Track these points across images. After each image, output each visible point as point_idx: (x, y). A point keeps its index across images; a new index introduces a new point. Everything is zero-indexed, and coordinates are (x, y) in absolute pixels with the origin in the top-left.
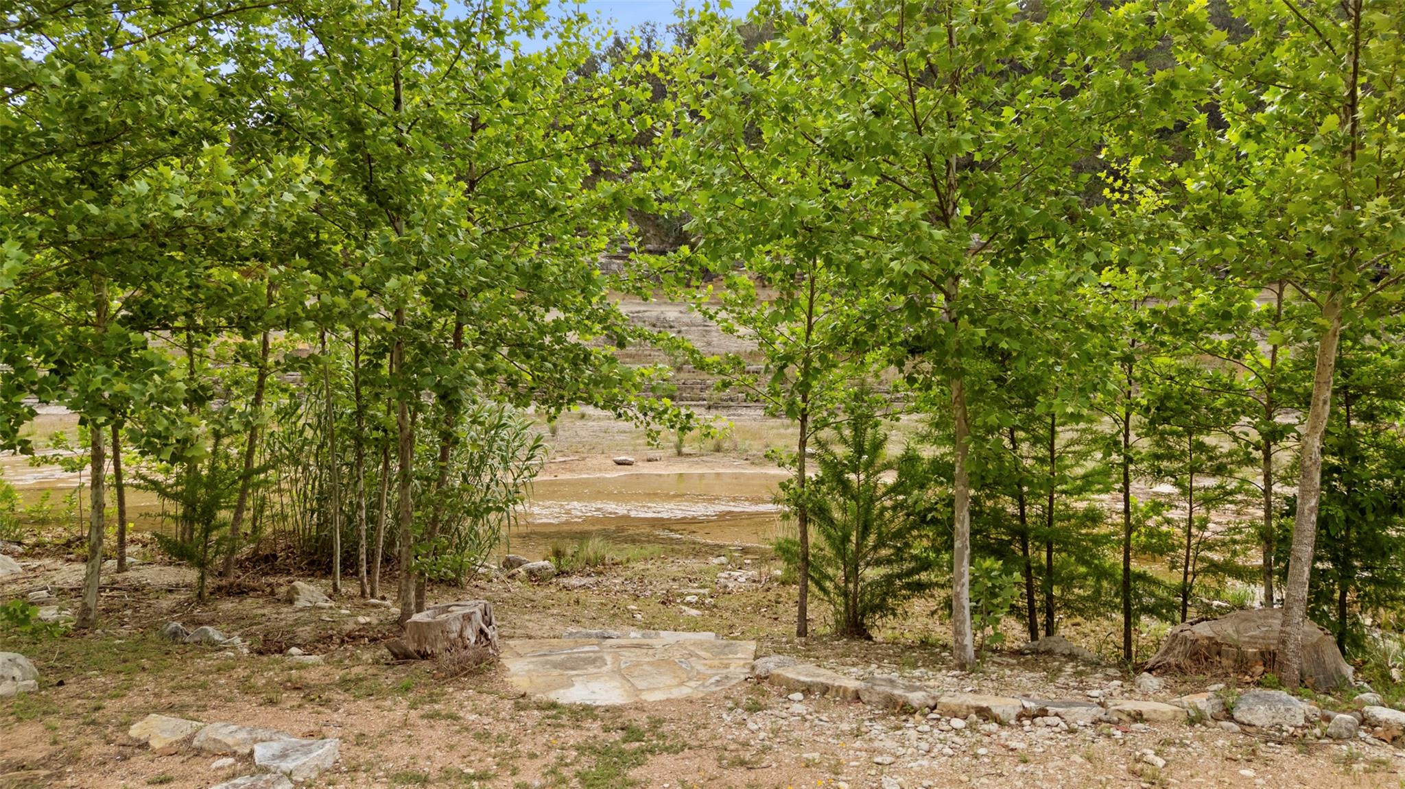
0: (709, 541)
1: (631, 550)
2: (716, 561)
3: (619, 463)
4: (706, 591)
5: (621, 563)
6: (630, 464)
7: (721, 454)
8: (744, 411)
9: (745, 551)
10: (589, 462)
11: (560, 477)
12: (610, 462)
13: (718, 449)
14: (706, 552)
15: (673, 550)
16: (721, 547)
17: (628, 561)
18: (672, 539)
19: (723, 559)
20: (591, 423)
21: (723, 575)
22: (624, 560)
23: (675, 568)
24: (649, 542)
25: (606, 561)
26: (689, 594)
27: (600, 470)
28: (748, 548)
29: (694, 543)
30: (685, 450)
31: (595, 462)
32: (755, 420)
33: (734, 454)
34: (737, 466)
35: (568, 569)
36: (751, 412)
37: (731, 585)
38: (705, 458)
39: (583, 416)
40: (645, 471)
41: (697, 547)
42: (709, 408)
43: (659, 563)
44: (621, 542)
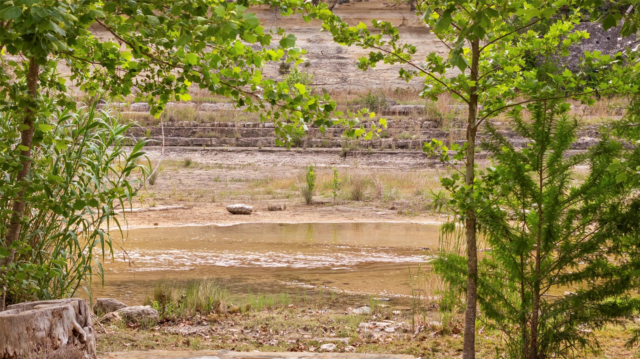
0: (347, 291)
1: (252, 299)
2: (357, 311)
3: (234, 212)
4: (347, 340)
5: (240, 311)
6: (246, 212)
7: (361, 203)
8: (388, 159)
9: (393, 302)
10: (197, 211)
11: (161, 225)
12: (222, 211)
13: (357, 197)
14: (345, 303)
15: (303, 300)
16: (363, 298)
17: (248, 309)
18: (302, 289)
19: (366, 309)
20: (197, 172)
21: (367, 325)
22: (243, 309)
23: (306, 318)
24: (273, 292)
25: (221, 308)
26: (324, 342)
27: (210, 219)
28: (395, 299)
29: (330, 294)
30: (316, 198)
31: (203, 210)
32: (402, 169)
33: (377, 203)
34: (381, 216)
35: (174, 315)
36: (397, 160)
37: (376, 336)
38: (341, 207)
39: (188, 164)
40: (267, 221)
41: (334, 297)
42: (345, 155)
43: (286, 312)
44: (237, 292)
